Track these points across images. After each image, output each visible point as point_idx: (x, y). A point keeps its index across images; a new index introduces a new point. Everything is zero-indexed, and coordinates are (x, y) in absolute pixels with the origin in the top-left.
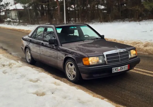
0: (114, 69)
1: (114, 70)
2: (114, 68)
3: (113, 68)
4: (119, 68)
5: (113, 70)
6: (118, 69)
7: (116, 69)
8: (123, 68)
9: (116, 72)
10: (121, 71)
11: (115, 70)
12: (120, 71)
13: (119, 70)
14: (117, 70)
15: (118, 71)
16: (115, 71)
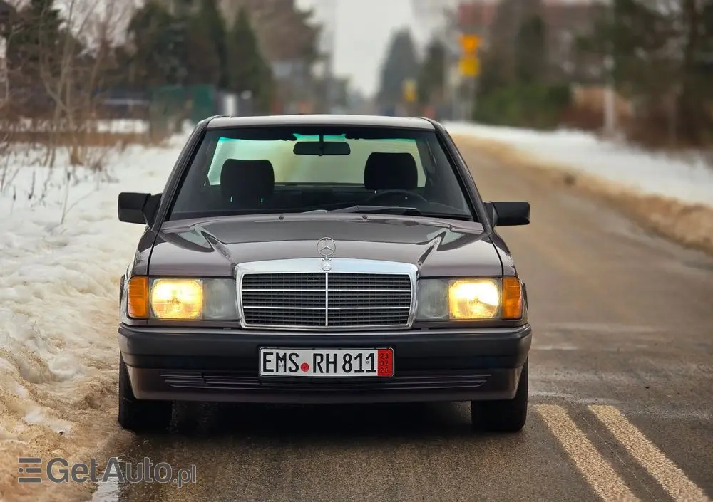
0: (273, 358)
1: (272, 364)
2: (275, 351)
3: (263, 351)
4: (306, 356)
5: (265, 361)
6: (299, 362)
7: (284, 358)
8: (335, 363)
9: (281, 373)
10: (318, 374)
11: (281, 363)
12: (310, 373)
13: (305, 367)
14: (289, 364)
15: (300, 373)
16: (281, 369)
